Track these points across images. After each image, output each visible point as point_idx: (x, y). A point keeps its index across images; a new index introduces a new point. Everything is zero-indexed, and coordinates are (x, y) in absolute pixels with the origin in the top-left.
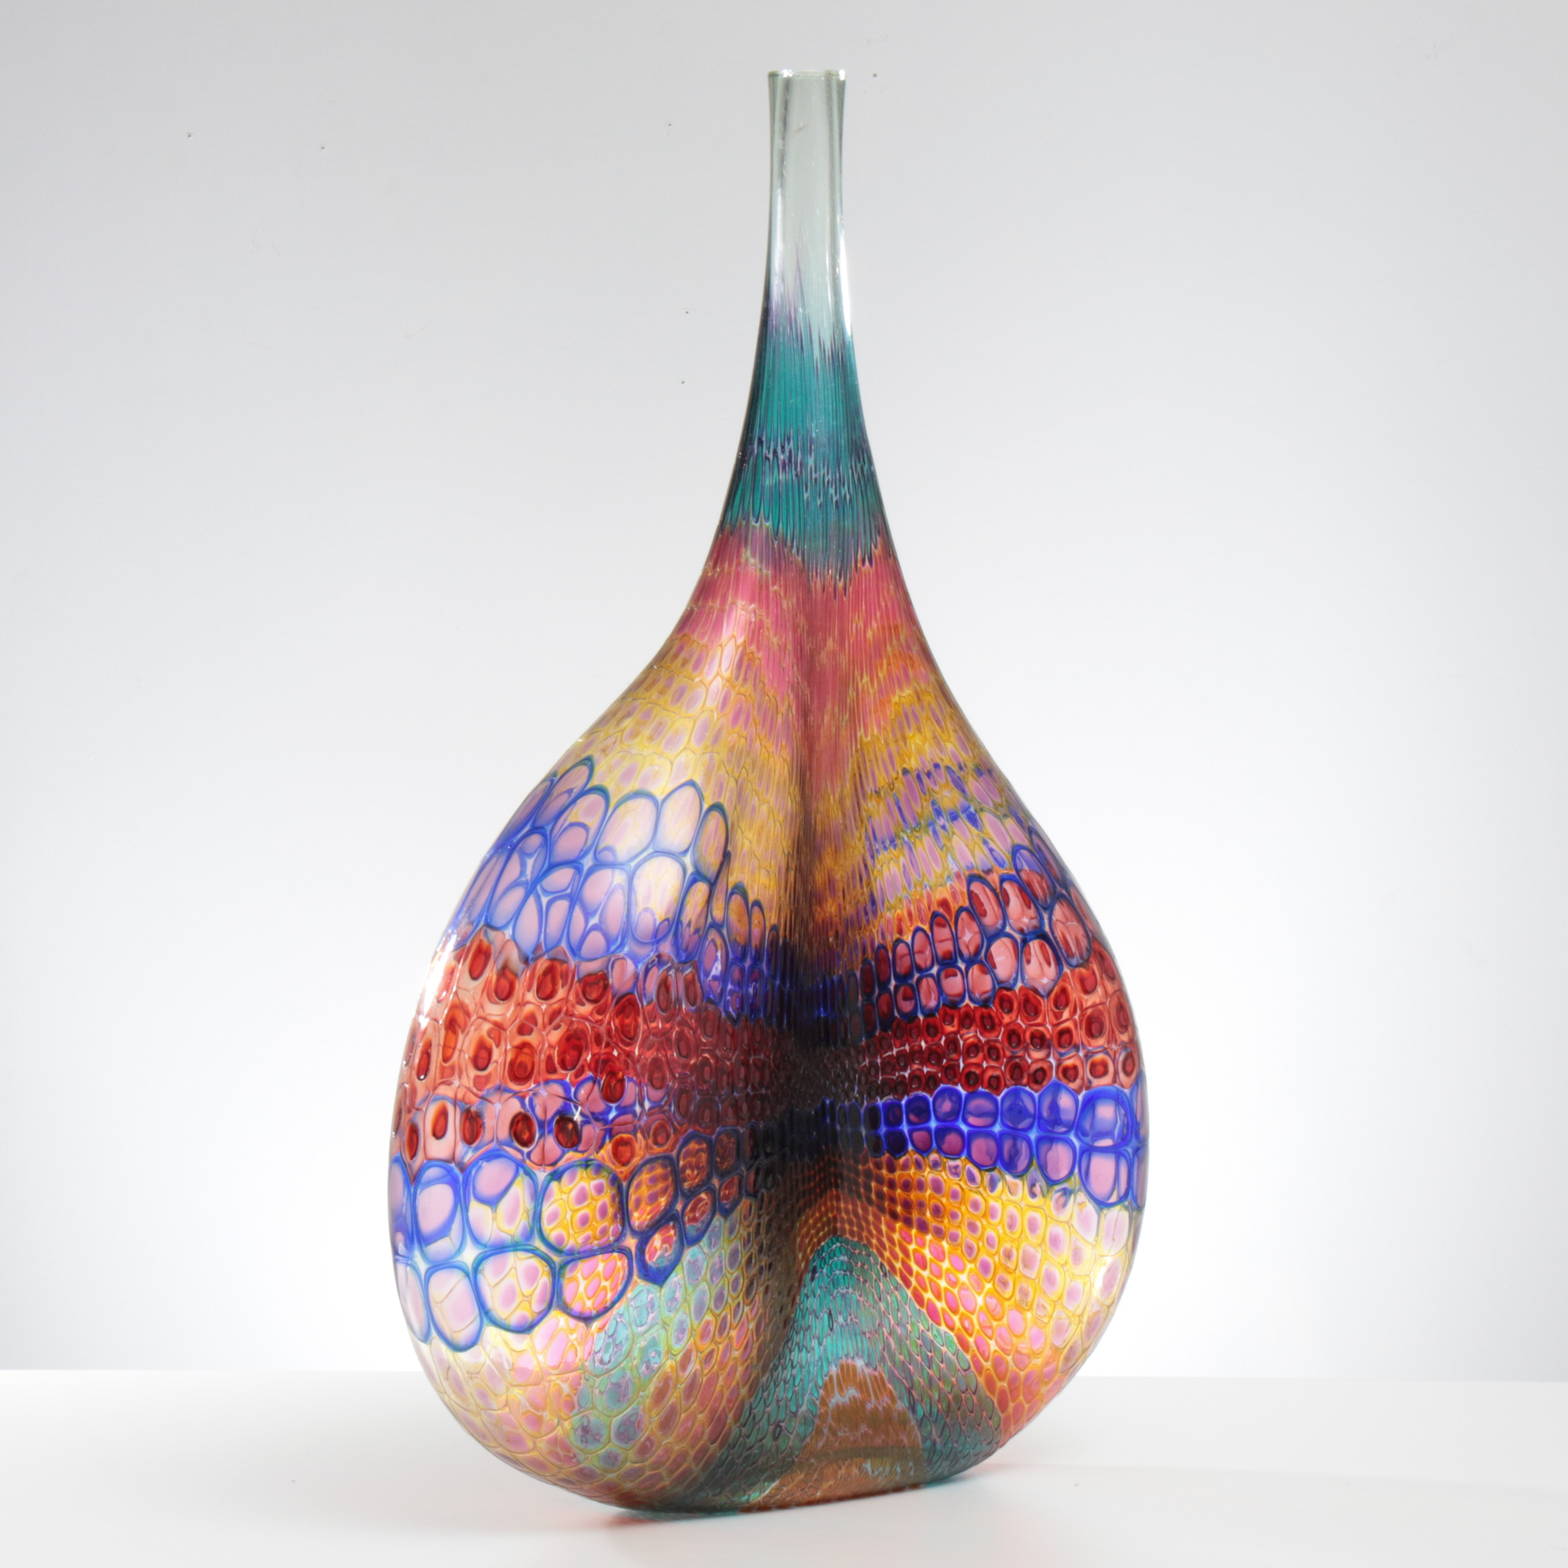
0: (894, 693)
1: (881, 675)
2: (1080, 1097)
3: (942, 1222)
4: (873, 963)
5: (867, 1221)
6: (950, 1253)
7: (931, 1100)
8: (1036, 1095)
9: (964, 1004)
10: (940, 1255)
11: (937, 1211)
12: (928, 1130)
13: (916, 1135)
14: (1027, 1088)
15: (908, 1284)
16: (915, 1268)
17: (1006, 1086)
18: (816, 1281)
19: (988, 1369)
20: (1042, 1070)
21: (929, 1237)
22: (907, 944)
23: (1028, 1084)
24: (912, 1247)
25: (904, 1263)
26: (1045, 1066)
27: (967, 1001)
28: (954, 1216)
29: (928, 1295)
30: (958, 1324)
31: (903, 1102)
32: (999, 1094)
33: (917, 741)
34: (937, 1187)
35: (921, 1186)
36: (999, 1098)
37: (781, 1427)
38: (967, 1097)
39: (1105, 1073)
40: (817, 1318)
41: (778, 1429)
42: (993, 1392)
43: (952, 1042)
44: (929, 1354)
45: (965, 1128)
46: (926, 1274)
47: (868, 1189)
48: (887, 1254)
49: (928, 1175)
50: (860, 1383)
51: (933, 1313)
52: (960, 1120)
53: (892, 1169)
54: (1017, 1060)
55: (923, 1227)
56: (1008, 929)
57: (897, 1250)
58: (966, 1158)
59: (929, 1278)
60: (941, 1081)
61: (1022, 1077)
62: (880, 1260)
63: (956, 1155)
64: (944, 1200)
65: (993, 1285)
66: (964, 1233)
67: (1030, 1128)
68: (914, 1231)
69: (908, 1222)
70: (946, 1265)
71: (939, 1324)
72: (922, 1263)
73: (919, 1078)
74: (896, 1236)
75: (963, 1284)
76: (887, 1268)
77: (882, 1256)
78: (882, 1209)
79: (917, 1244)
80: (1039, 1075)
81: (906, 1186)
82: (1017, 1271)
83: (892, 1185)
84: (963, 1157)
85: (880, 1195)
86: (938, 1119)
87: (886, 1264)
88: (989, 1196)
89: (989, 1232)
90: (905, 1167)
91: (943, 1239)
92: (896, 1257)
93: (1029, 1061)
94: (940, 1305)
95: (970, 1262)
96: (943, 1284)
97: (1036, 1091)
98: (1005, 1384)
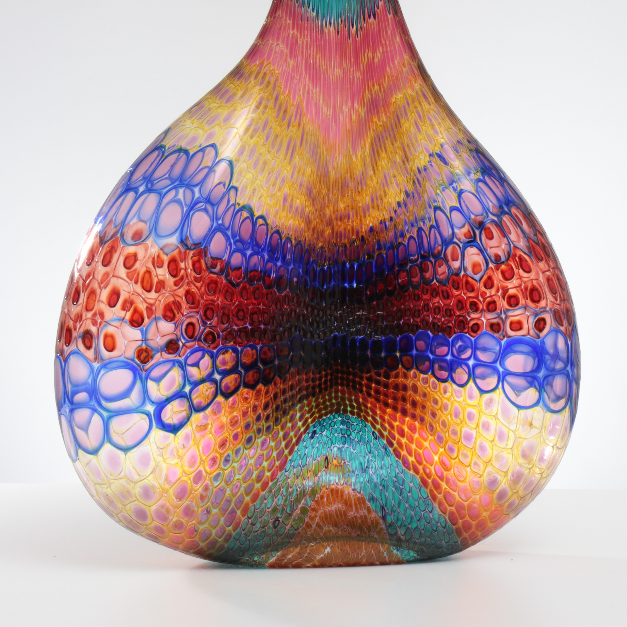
0: (392, 96)
1: (385, 85)
2: (503, 342)
3: (416, 410)
4: (385, 256)
5: (366, 407)
6: (419, 428)
7: (414, 338)
8: (473, 339)
9: (433, 283)
10: (413, 429)
11: (414, 404)
12: (411, 356)
13: (404, 358)
14: (467, 335)
15: (391, 445)
16: (397, 436)
17: (455, 333)
18: (315, 439)
19: (440, 499)
20: (477, 324)
21: (407, 419)
22: (405, 246)
23: (468, 332)
24: (396, 424)
25: (390, 433)
26: (479, 322)
27: (435, 281)
28: (424, 407)
29: (404, 453)
30: (421, 471)
31: (398, 339)
32: (450, 338)
33: (406, 125)
34: (415, 389)
35: (405, 388)
36: (450, 340)
37: (279, 521)
38: (433, 338)
39: (521, 328)
40: (327, 458)
41: (277, 522)
42: (445, 513)
43: (426, 305)
44: (401, 487)
45: (431, 357)
46: (404, 441)
47: (369, 387)
48: (378, 427)
49: (409, 382)
50: (346, 500)
51: (405, 463)
52: (429, 352)
53: (387, 376)
54: (461, 318)
55: (404, 413)
56: (455, 240)
57: (387, 425)
58: (431, 374)
59: (405, 442)
60: (420, 328)
61: (464, 328)
62: (373, 429)
63: (425, 372)
64: (418, 398)
65: (445, 450)
66: (428, 418)
67: (469, 358)
68: (398, 415)
69: (395, 409)
70: (416, 436)
71: (409, 470)
72: (402, 433)
73: (408, 325)
74: (387, 417)
75: (427, 448)
76: (378, 434)
77: (374, 427)
78: (378, 400)
79: (400, 422)
80: (475, 328)
81: (396, 387)
82: (460, 443)
83: (386, 386)
84: (430, 373)
85: (377, 392)
86: (417, 350)
87: (377, 432)
88: (443, 397)
89: (444, 417)
90: (397, 376)
91: (416, 421)
92: (385, 429)
93: (469, 319)
94: (411, 459)
95: (431, 435)
96: (413, 446)
97: (473, 337)
98: (453, 509)
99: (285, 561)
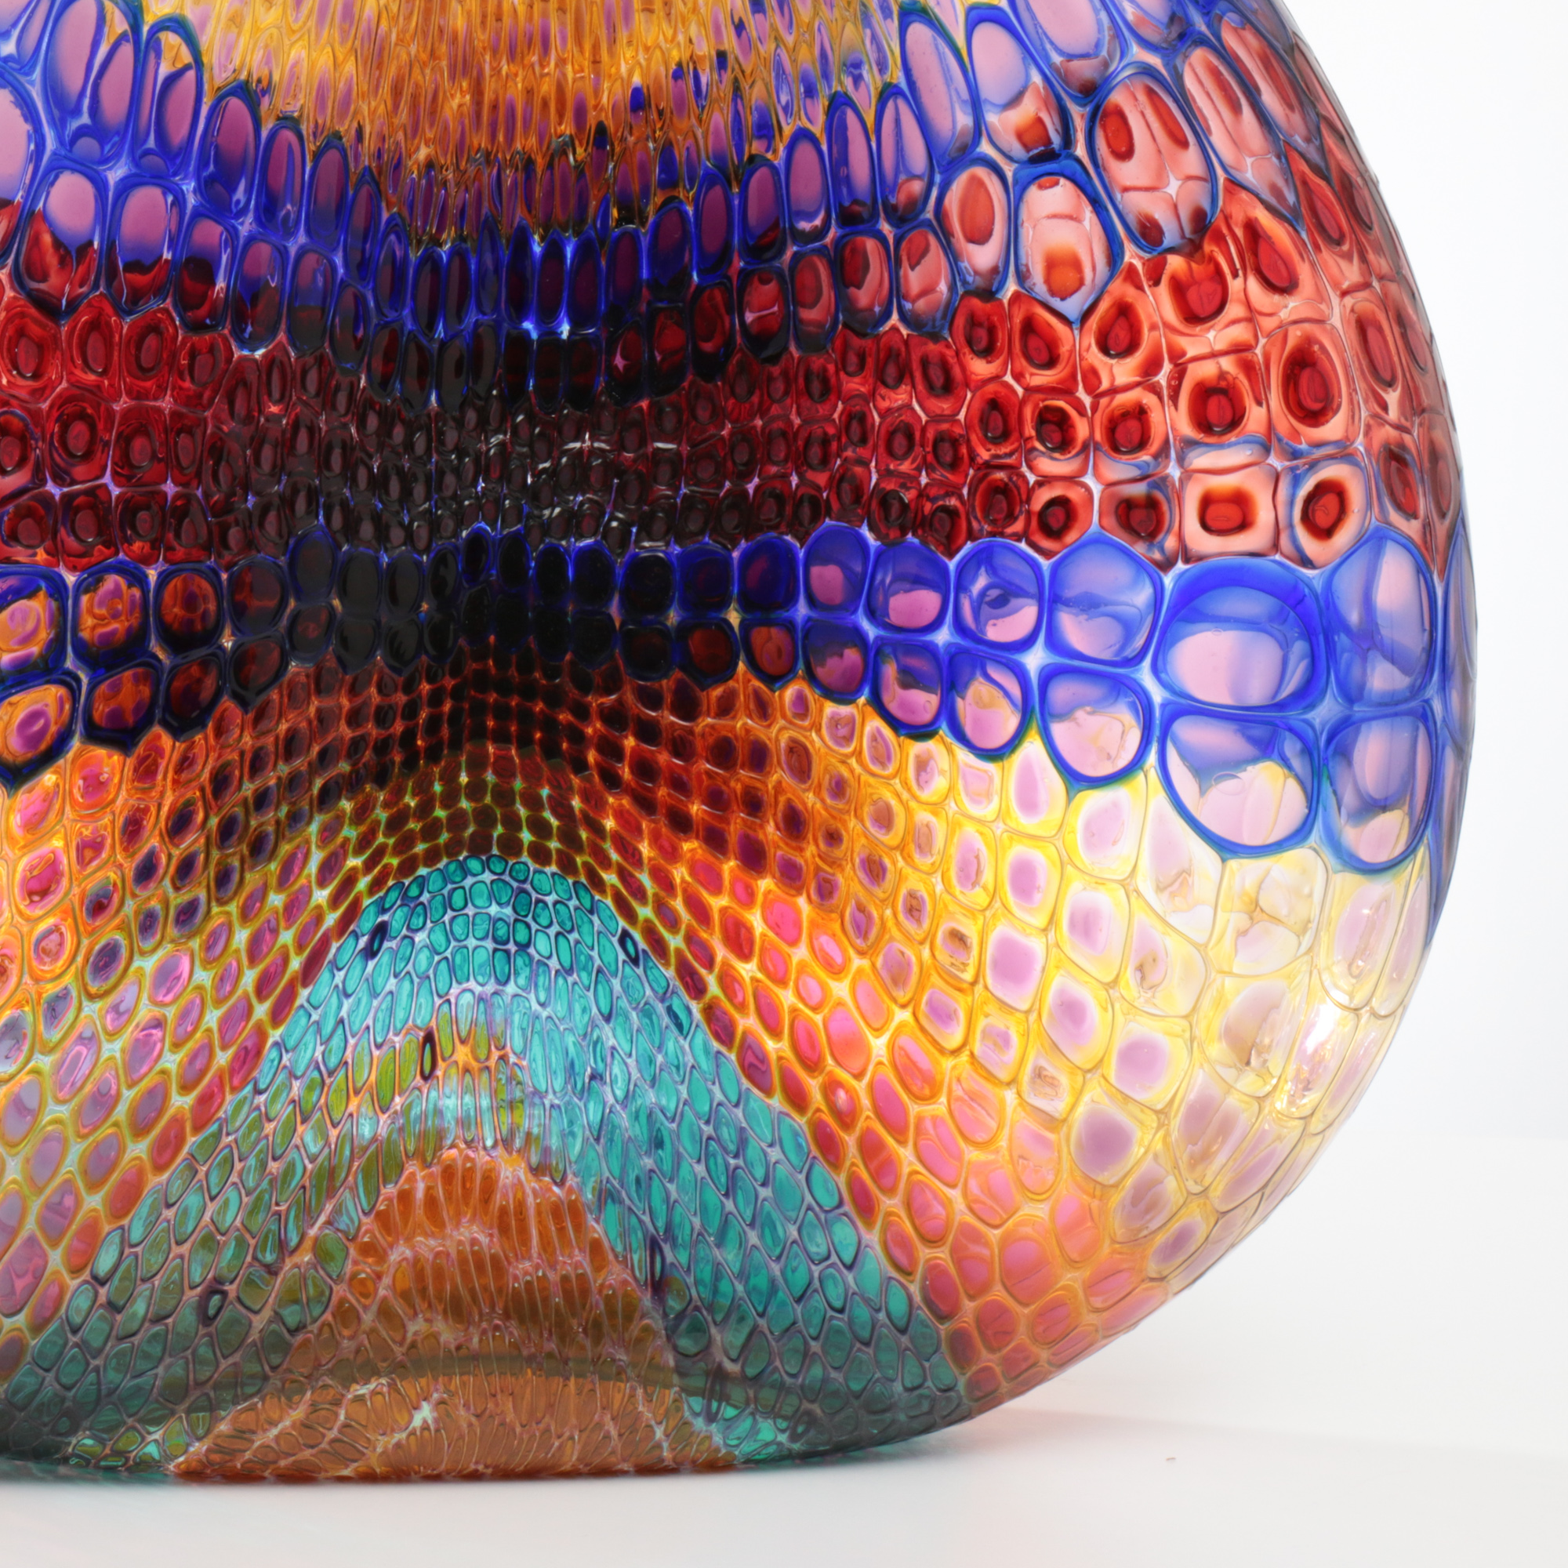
2: (1169, 580)
3: (801, 850)
4: (690, 210)
5: (597, 830)
6: (813, 924)
7: (801, 554)
8: (1045, 564)
9: (887, 327)
10: (786, 927)
11: (795, 823)
12: (789, 626)
13: (759, 635)
14: (1023, 546)
15: (696, 988)
16: (721, 953)
17: (971, 536)
18: (384, 957)
19: (889, 1214)
20: (1062, 502)
21: (765, 884)
22: (773, 168)
23: (1023, 535)
24: (717, 903)
25: (691, 938)
26: (1074, 494)
27: (895, 318)
28: (833, 838)
29: (747, 1022)
30: (817, 1098)
31: (736, 554)
32: (951, 556)
34: (800, 760)
35: (759, 757)
36: (952, 564)
37: (224, 1294)
38: (879, 554)
39: (1244, 524)
40: (429, 1038)
41: (216, 1298)
42: (908, 1273)
43: (857, 419)
44: (732, 1162)
45: (871, 631)
46: (747, 970)
47: (611, 750)
48: (645, 912)
49: (778, 734)
50: (503, 1211)
51: (754, 1067)
52: (861, 611)
53: (688, 708)
54: (1001, 475)
55: (754, 858)
56: (985, 148)
57: (678, 904)
58: (870, 702)
59: (754, 980)
60: (828, 513)
61: (1011, 518)
62: (622, 923)
63: (842, 694)
64: (810, 798)
65: (914, 1014)
66: (850, 882)
67: (1027, 643)
68: (729, 867)
69: (715, 840)
70: (800, 954)
71: (768, 1091)
72: (740, 941)
73: (780, 499)
74: (680, 874)
75: (840, 1003)
76: (642, 944)
77: (629, 915)
78: (646, 804)
79: (734, 894)
80: (1056, 518)
81: (723, 752)
82: (979, 988)
83: (681, 747)
84: (862, 700)
85: (645, 769)
86: (812, 601)
87: (637, 936)
88: (915, 797)
89: (914, 882)
90: (726, 708)
91: (799, 891)
92: (673, 924)
93: (1032, 479)
94: (774, 1047)
95: (861, 953)
96: (787, 998)
97: (1048, 554)
98: (942, 1255)
99: (248, 1455)
